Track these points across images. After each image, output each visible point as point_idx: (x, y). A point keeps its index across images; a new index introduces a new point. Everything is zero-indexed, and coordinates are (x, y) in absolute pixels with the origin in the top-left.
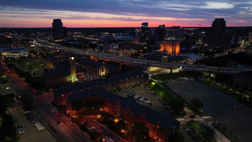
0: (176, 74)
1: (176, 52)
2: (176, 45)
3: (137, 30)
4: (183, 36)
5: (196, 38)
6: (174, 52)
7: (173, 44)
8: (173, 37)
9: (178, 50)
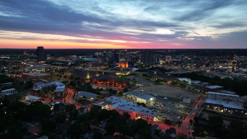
0: (127, 75)
1: (127, 67)
2: (126, 64)
3: (97, 54)
4: (130, 58)
5: (137, 59)
6: (125, 67)
7: (125, 63)
8: (124, 59)
9: (127, 66)
